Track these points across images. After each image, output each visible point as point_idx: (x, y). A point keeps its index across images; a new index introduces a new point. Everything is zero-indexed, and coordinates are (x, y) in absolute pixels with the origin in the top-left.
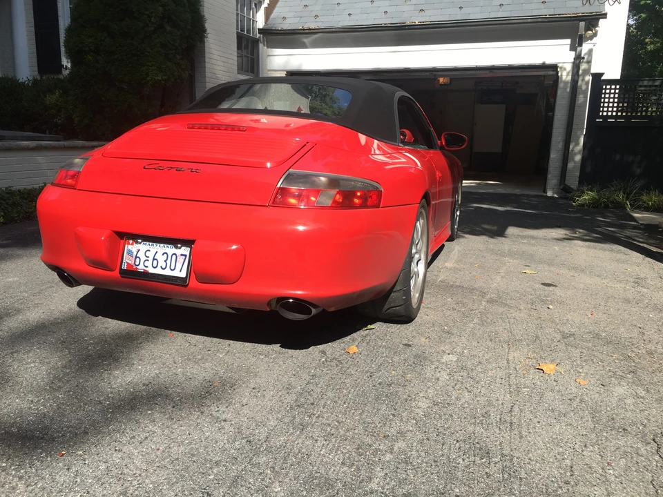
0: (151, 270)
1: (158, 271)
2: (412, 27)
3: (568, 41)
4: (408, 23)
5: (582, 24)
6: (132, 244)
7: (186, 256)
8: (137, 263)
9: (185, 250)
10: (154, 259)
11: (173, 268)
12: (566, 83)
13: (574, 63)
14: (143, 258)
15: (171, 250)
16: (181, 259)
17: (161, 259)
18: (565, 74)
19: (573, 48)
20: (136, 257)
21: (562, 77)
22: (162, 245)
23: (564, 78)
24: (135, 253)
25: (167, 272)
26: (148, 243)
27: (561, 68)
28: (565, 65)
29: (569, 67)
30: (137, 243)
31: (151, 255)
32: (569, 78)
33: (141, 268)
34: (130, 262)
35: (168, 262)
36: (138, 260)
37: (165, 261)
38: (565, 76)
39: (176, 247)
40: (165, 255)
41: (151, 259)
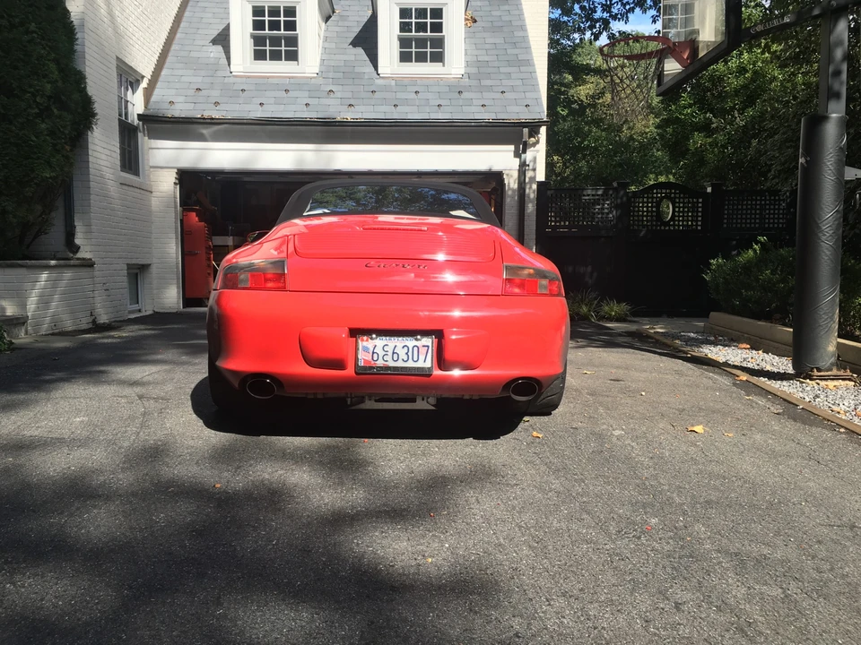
0: (392, 364)
1: (400, 364)
2: (343, 124)
3: (512, 147)
4: (339, 119)
5: (526, 131)
6: (367, 340)
7: (428, 347)
8: (375, 359)
9: (427, 341)
10: (393, 353)
11: (415, 359)
12: (513, 190)
13: (519, 170)
14: (381, 353)
15: (410, 342)
16: (423, 351)
17: (402, 352)
18: (512, 181)
19: (517, 154)
20: (373, 353)
21: (509, 185)
22: (400, 339)
23: (512, 186)
24: (371, 349)
25: (410, 364)
26: (384, 338)
27: (507, 175)
28: (511, 172)
29: (515, 174)
30: (372, 339)
31: (390, 349)
32: (516, 186)
33: (380, 363)
34: (366, 358)
35: (410, 354)
36: (375, 356)
37: (407, 354)
38: (511, 182)
39: (417, 340)
40: (406, 348)
41: (390, 353)
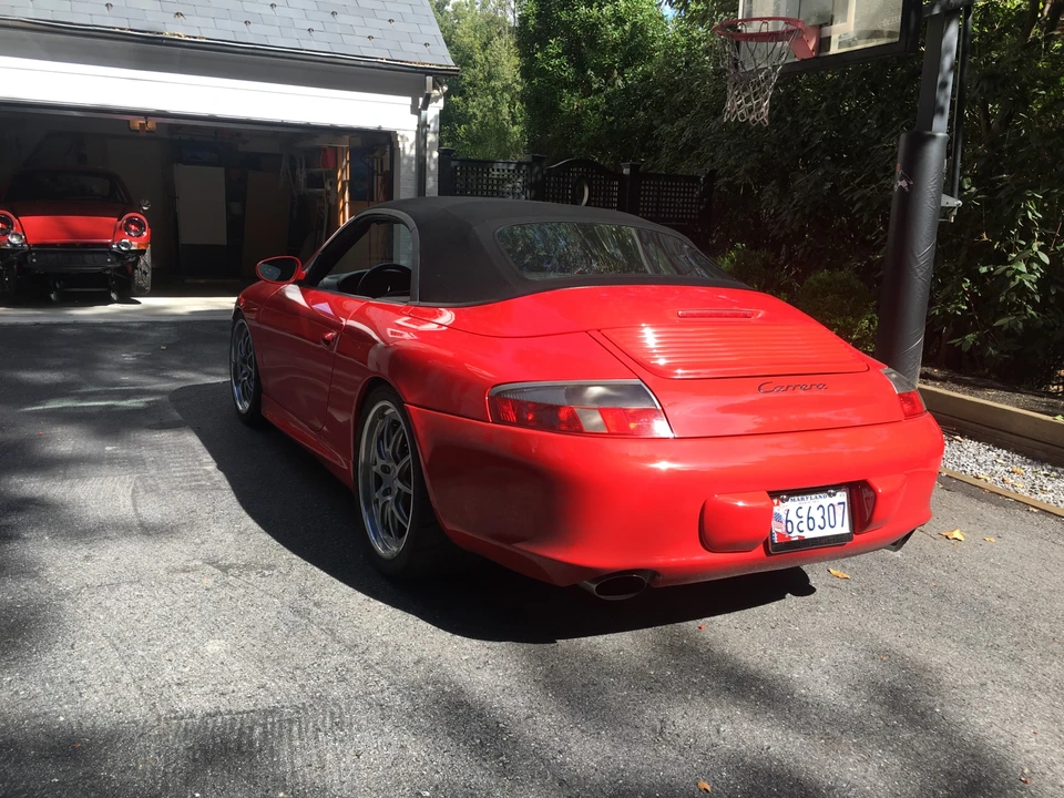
0: (808, 535)
1: (817, 533)
2: (173, 42)
3: (408, 100)
4: (167, 35)
5: (429, 79)
6: (778, 504)
7: (843, 503)
8: (790, 530)
9: (842, 496)
10: (809, 518)
11: (832, 524)
12: (410, 159)
13: (417, 132)
14: (796, 521)
15: (825, 500)
16: (839, 510)
17: (817, 514)
18: (407, 145)
19: (415, 110)
20: (787, 521)
21: (404, 150)
22: (813, 496)
23: (407, 152)
24: (784, 517)
25: (828, 532)
26: (796, 498)
27: (402, 137)
28: (407, 134)
29: (412, 137)
30: (783, 501)
31: (803, 513)
32: (413, 152)
33: (795, 535)
34: (780, 531)
35: (826, 517)
36: (789, 525)
37: (823, 517)
38: (408, 147)
39: (830, 495)
40: (821, 510)
41: (805, 519)
